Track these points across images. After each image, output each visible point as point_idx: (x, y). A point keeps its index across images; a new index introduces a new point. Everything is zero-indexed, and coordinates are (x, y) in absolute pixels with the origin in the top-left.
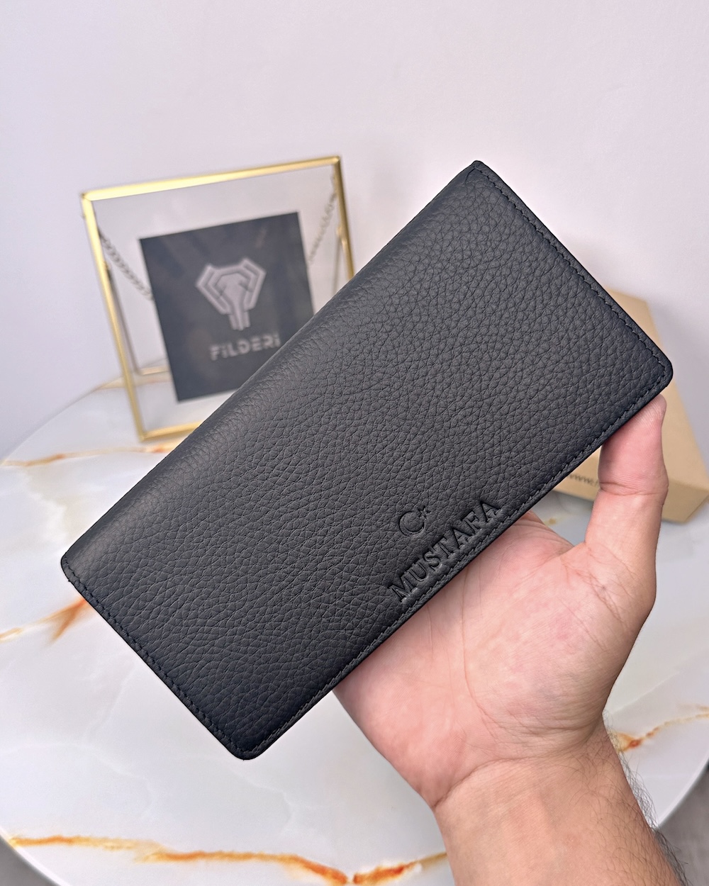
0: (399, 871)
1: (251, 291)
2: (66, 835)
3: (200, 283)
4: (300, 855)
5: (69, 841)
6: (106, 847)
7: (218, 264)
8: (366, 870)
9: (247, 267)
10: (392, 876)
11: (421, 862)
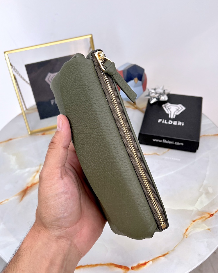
0: (145, 264)
3: (47, 79)
7: (52, 72)
10: (143, 266)
11: (152, 260)
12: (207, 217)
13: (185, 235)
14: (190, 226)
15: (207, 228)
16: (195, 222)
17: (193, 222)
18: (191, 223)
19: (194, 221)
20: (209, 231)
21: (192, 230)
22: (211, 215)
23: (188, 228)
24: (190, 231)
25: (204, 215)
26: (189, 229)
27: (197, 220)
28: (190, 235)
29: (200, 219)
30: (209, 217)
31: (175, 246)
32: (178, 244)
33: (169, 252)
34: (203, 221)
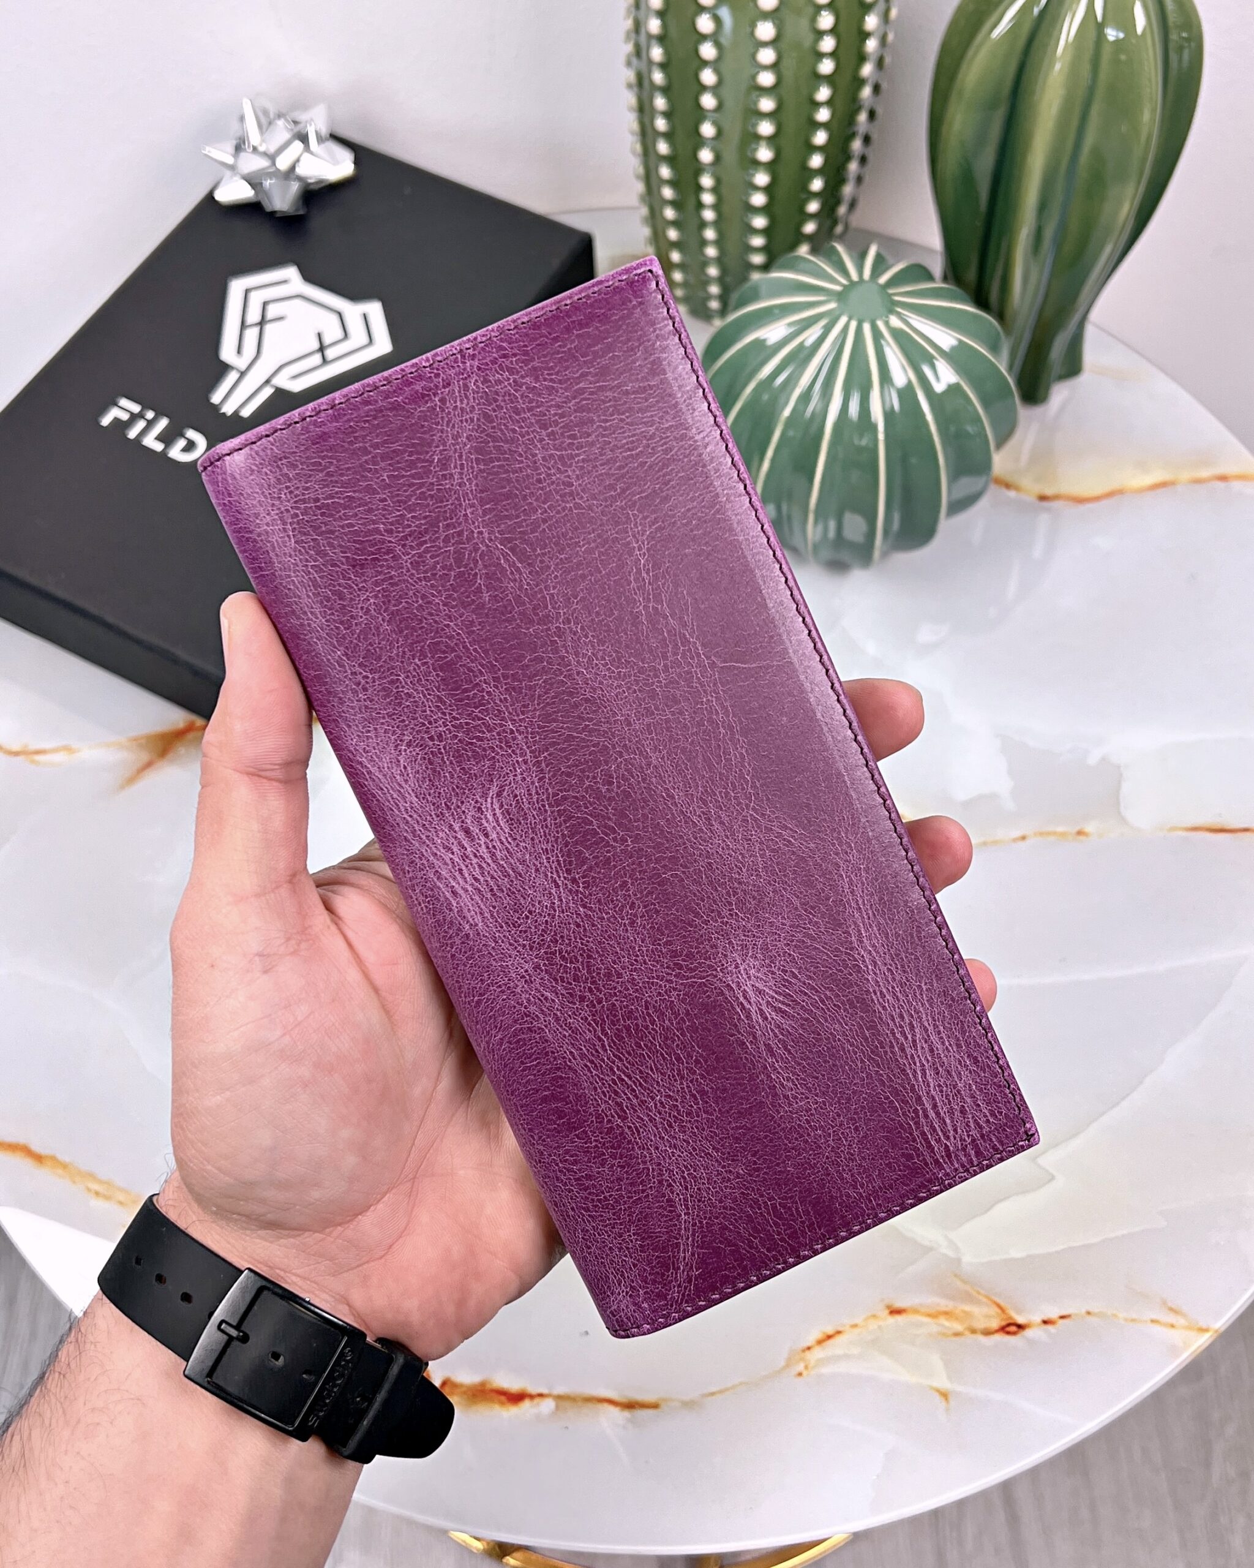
0: (516, 1398)
2: (36, 1147)
5: (38, 1158)
6: (89, 1190)
8: (466, 1377)
10: (502, 1404)
11: (559, 1398)
12: (981, 1324)
13: (803, 1359)
14: (855, 1326)
15: (944, 1383)
16: (899, 1318)
17: (887, 1312)
18: (874, 1316)
19: (896, 1312)
20: (944, 1403)
21: (855, 1351)
22: (1009, 1325)
24: (839, 1351)
25: (967, 1308)
26: (838, 1339)
27: (914, 1311)
28: (825, 1370)
29: (933, 1315)
30: (987, 1333)
31: (714, 1389)
32: (733, 1387)
33: (665, 1400)
34: (944, 1334)
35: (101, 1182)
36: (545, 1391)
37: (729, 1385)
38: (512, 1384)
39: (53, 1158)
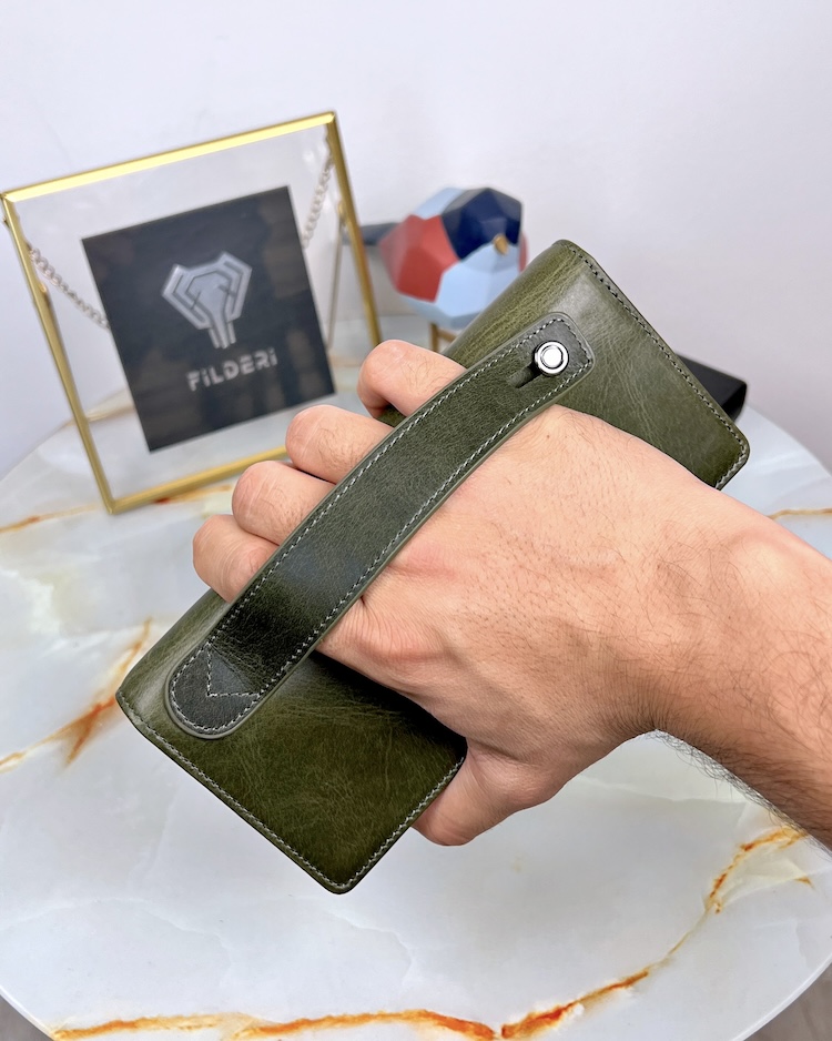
0: (556, 1014)
1: (235, 296)
2: (125, 1018)
3: (168, 291)
4: (429, 1010)
5: (132, 1025)
6: (182, 1028)
7: (188, 264)
8: (515, 1019)
9: (227, 264)
10: (549, 1023)
11: (583, 1001)
13: (714, 902)
14: (731, 867)
15: (800, 874)
16: (753, 851)
17: (744, 850)
18: (738, 856)
19: (748, 848)
20: (808, 886)
21: (740, 881)
23: (724, 876)
24: (732, 886)
26: (726, 881)
27: (758, 842)
28: (732, 900)
29: (771, 838)
31: (673, 946)
32: (684, 938)
33: (648, 968)
34: (782, 847)
35: (188, 1019)
36: (571, 1001)
37: (680, 939)
38: (548, 1007)
39: (144, 1020)
